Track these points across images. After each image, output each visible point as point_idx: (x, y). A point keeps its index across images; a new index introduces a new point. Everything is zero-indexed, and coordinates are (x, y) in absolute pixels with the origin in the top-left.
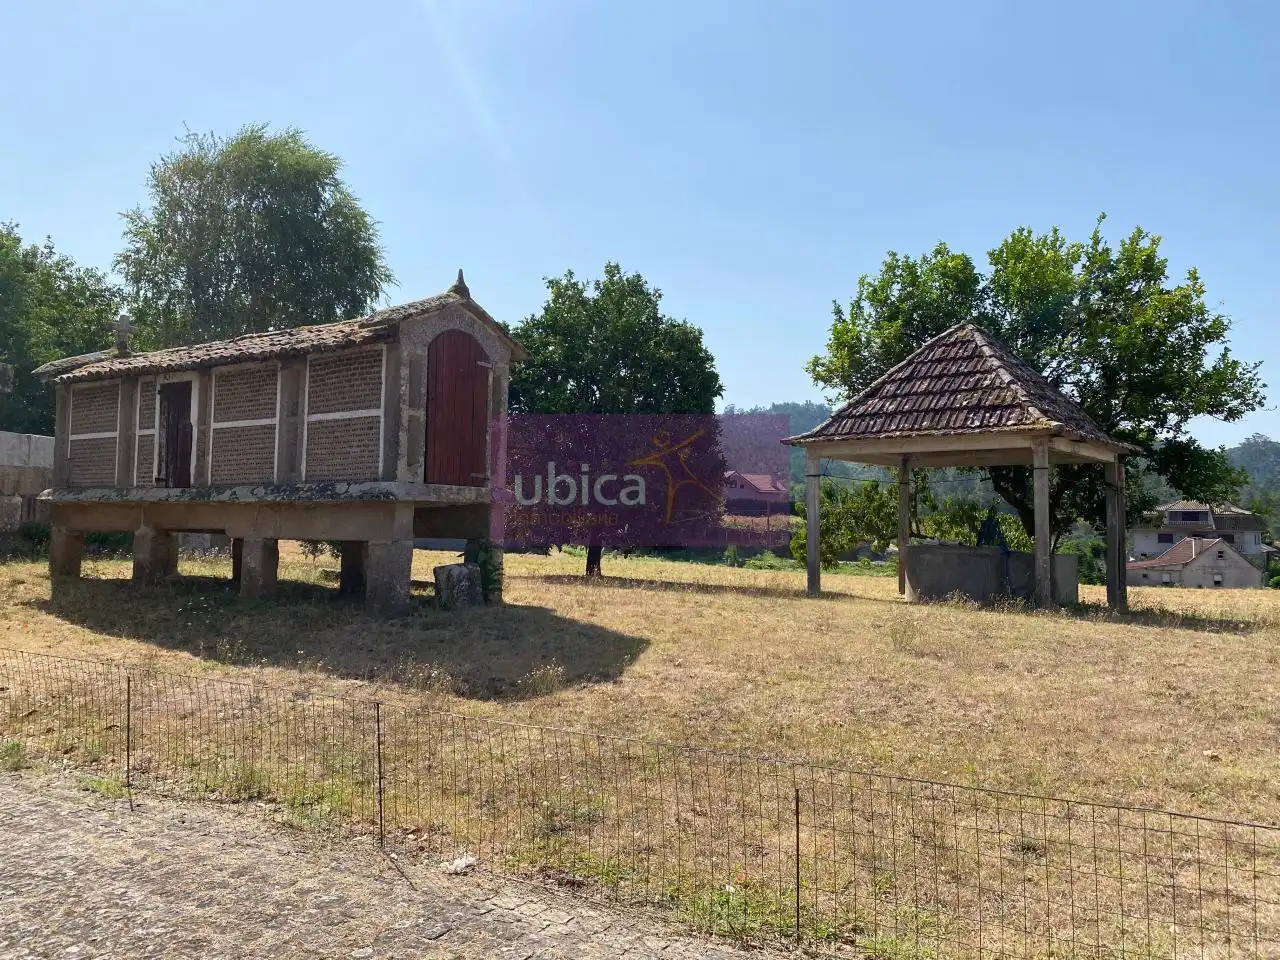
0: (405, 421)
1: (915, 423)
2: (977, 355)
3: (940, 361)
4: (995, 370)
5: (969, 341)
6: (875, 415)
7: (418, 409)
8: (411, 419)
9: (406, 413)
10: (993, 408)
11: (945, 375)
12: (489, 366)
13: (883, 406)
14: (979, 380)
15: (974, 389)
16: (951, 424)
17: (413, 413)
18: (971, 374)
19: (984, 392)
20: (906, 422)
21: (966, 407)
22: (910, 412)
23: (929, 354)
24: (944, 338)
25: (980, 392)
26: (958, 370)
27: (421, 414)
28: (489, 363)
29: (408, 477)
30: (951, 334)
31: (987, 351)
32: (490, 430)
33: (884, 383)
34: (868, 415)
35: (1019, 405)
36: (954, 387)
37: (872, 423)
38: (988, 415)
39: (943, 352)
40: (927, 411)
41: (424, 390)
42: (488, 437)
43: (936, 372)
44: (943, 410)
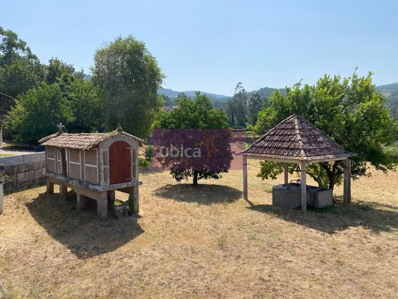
0: (102, 170)
1: (270, 152)
2: (293, 128)
3: (283, 129)
4: (296, 135)
5: (293, 122)
6: (261, 147)
7: (107, 165)
8: (104, 169)
9: (102, 167)
10: (292, 149)
11: (283, 135)
12: (131, 148)
13: (264, 144)
14: (291, 138)
15: (289, 141)
16: (280, 154)
17: (105, 167)
18: (290, 135)
19: (292, 143)
20: (268, 151)
21: (285, 148)
22: (270, 147)
23: (281, 126)
24: (287, 120)
25: (291, 142)
26: (287, 133)
27: (108, 167)
28: (131, 147)
29: (104, 184)
30: (289, 119)
31: (297, 127)
32: (132, 166)
33: (267, 135)
34: (260, 147)
35: (299, 149)
36: (284, 140)
37: (260, 150)
38: (290, 151)
39: (285, 126)
40: (275, 148)
41: (108, 160)
42: (131, 168)
43: (281, 134)
44: (279, 148)
